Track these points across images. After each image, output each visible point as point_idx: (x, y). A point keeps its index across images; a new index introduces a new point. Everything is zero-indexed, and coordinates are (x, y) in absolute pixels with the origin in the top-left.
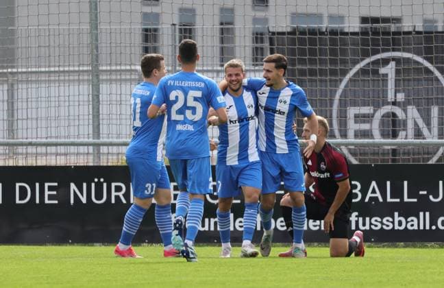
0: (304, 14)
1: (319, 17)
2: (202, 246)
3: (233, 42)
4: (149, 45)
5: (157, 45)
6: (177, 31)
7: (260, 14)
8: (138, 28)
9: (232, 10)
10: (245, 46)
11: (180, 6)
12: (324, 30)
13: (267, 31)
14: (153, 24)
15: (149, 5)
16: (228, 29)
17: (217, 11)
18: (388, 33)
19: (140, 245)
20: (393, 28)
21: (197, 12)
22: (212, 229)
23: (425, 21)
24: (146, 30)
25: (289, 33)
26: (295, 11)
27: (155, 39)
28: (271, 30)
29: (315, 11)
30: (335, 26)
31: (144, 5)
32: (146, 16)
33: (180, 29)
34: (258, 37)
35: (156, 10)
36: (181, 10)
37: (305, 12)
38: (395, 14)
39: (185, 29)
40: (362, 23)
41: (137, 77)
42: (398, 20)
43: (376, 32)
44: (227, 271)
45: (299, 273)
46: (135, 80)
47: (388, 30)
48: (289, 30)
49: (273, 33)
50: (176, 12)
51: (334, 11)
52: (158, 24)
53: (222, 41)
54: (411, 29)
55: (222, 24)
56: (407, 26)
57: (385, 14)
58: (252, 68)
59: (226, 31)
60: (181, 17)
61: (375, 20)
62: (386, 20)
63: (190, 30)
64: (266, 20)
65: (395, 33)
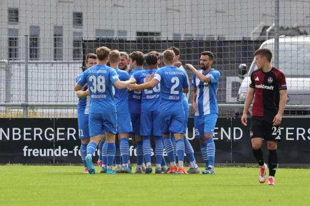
0: (104, 30)
1: (112, 32)
2: (43, 165)
3: (62, 46)
4: (12, 47)
5: (16, 47)
6: (28, 39)
7: (78, 30)
8: (6, 37)
9: (61, 28)
10: (69, 48)
11: (31, 25)
12: (115, 39)
13: (81, 40)
14: (14, 35)
15: (12, 24)
16: (58, 38)
17: (52, 28)
18: (153, 42)
19: (5, 165)
20: (155, 38)
21: (41, 29)
22: (48, 155)
23: (174, 35)
24: (10, 39)
25: (95, 41)
26: (98, 28)
27: (16, 44)
28: (84, 39)
29: (110, 29)
30: (122, 37)
31: (9, 24)
32: (10, 30)
33: (31, 39)
34: (76, 43)
35: (16, 27)
36: (31, 27)
37: (105, 29)
38: (157, 30)
39: (33, 38)
40: (138, 35)
41: (5, 66)
42: (158, 34)
43: (146, 41)
44: (56, 180)
45: (99, 181)
46: (3, 68)
47: (159, 40)
48: (95, 39)
49: (86, 41)
50: (28, 28)
51: (121, 28)
52: (18, 35)
53: (55, 45)
54: (165, 39)
55: (55, 35)
56: (163, 37)
57: (152, 30)
58: (73, 61)
59: (57, 40)
60: (31, 31)
61: (146, 34)
62: (152, 34)
63: (36, 39)
64: (81, 33)
65: (157, 42)
